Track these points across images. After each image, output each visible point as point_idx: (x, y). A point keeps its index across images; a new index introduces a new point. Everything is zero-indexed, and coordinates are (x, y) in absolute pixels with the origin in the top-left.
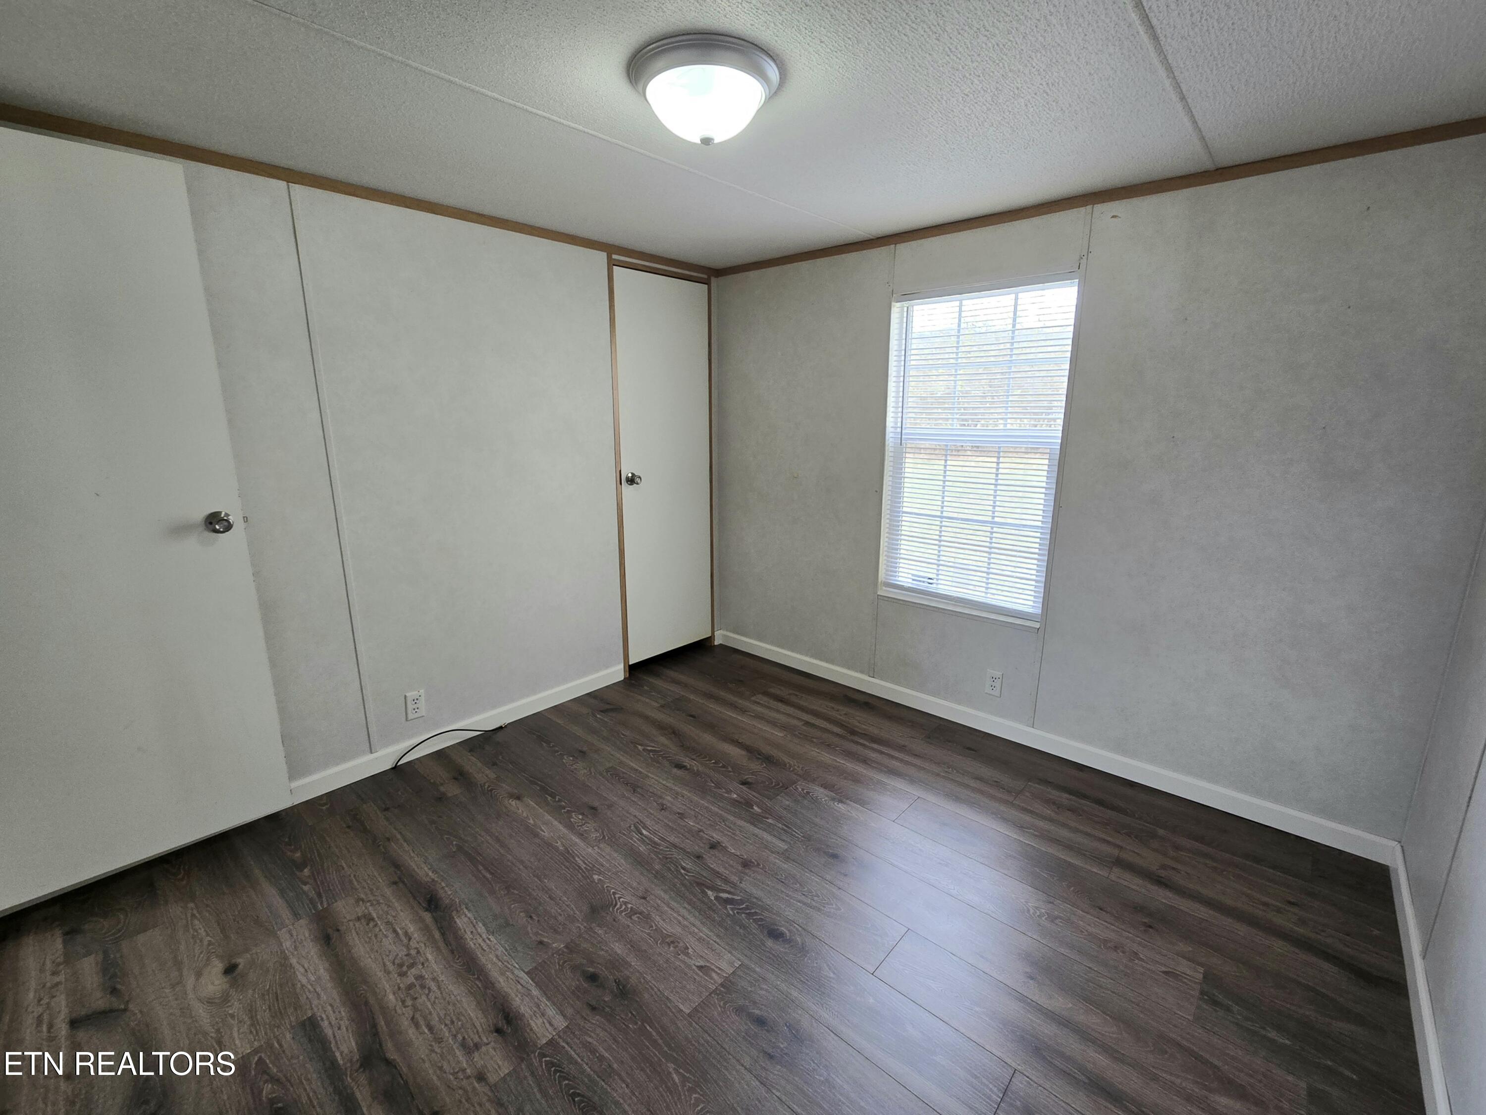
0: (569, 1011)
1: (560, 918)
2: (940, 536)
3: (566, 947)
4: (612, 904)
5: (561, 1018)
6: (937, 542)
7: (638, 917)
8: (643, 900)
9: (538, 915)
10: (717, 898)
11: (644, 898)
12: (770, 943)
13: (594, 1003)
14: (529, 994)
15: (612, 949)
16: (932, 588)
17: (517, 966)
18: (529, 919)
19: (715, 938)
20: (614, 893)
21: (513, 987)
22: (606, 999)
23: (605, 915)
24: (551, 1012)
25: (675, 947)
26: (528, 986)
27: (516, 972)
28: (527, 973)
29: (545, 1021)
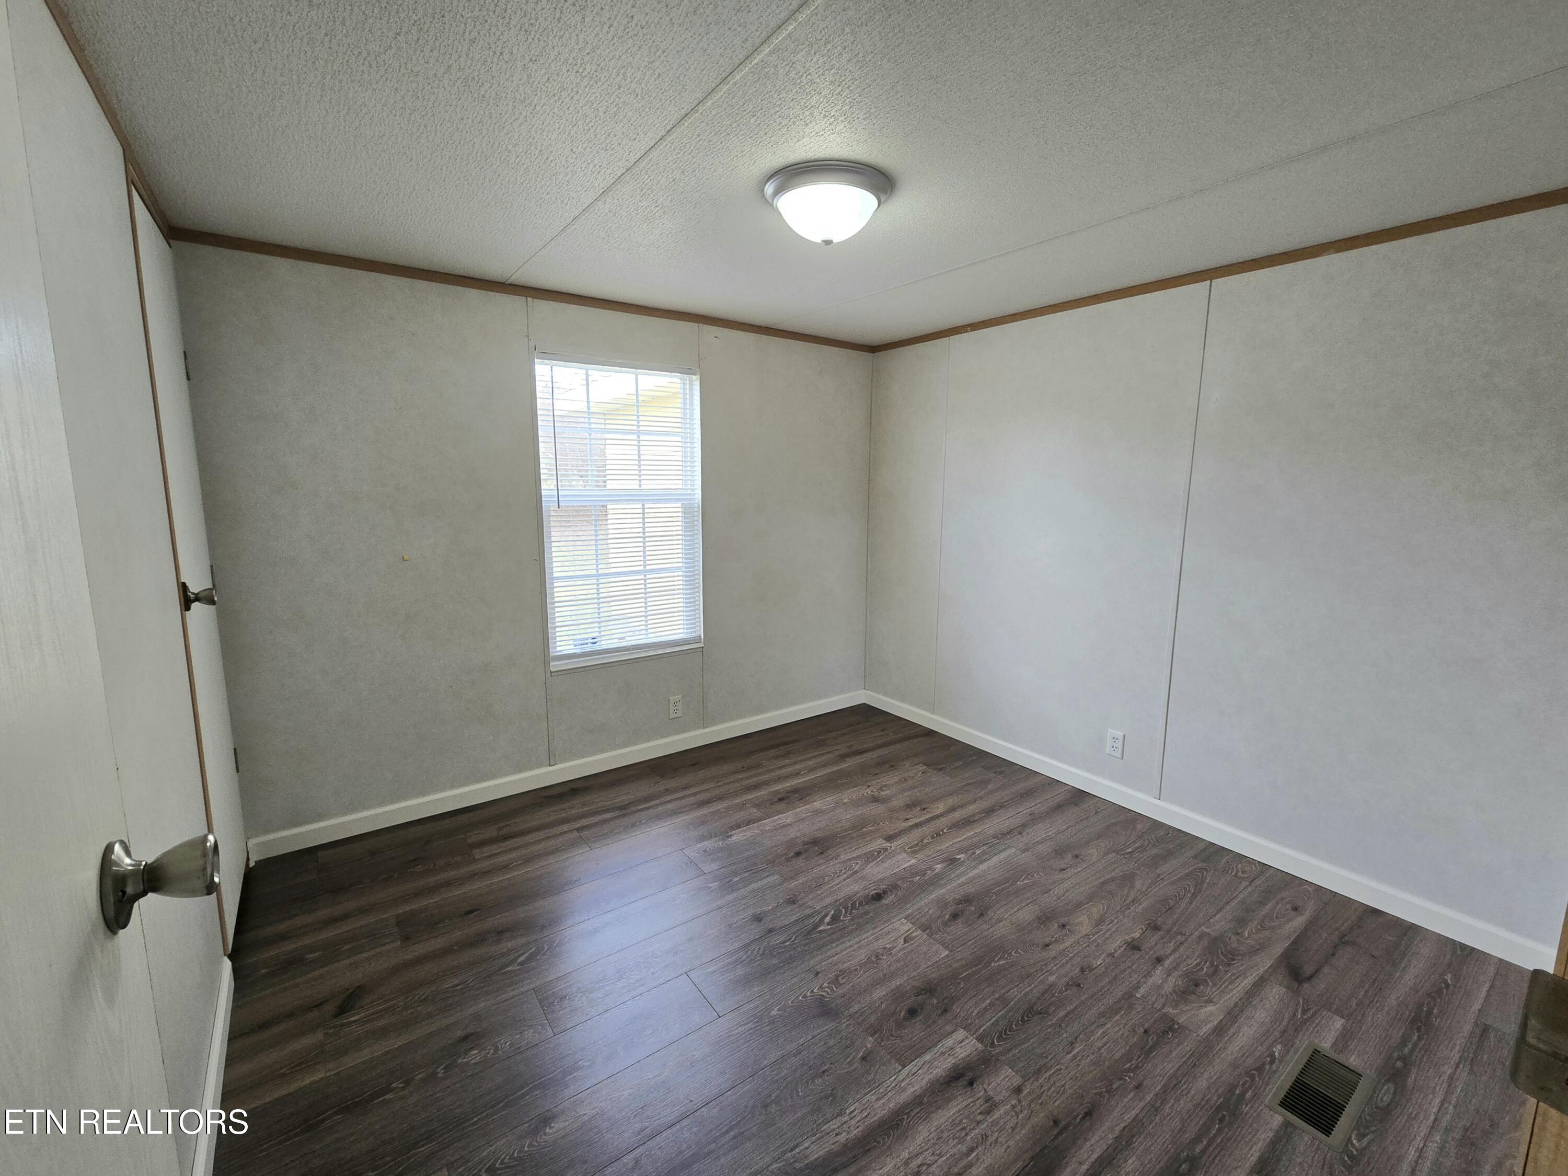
0: (948, 1028)
1: (831, 1043)
2: (598, 594)
3: (872, 1036)
4: (820, 999)
5: (955, 1036)
6: (596, 601)
7: (843, 978)
8: (820, 975)
9: (823, 1063)
10: (828, 924)
11: (818, 973)
12: (885, 902)
13: (939, 1012)
14: (930, 1062)
15: (880, 998)
16: (596, 647)
17: (894, 1078)
18: (826, 1073)
19: (875, 931)
20: (804, 997)
21: (921, 1078)
22: (936, 1002)
23: (834, 1004)
24: (949, 1042)
25: (883, 955)
26: (920, 1064)
27: (901, 1077)
28: (904, 1067)
29: (960, 1045)
